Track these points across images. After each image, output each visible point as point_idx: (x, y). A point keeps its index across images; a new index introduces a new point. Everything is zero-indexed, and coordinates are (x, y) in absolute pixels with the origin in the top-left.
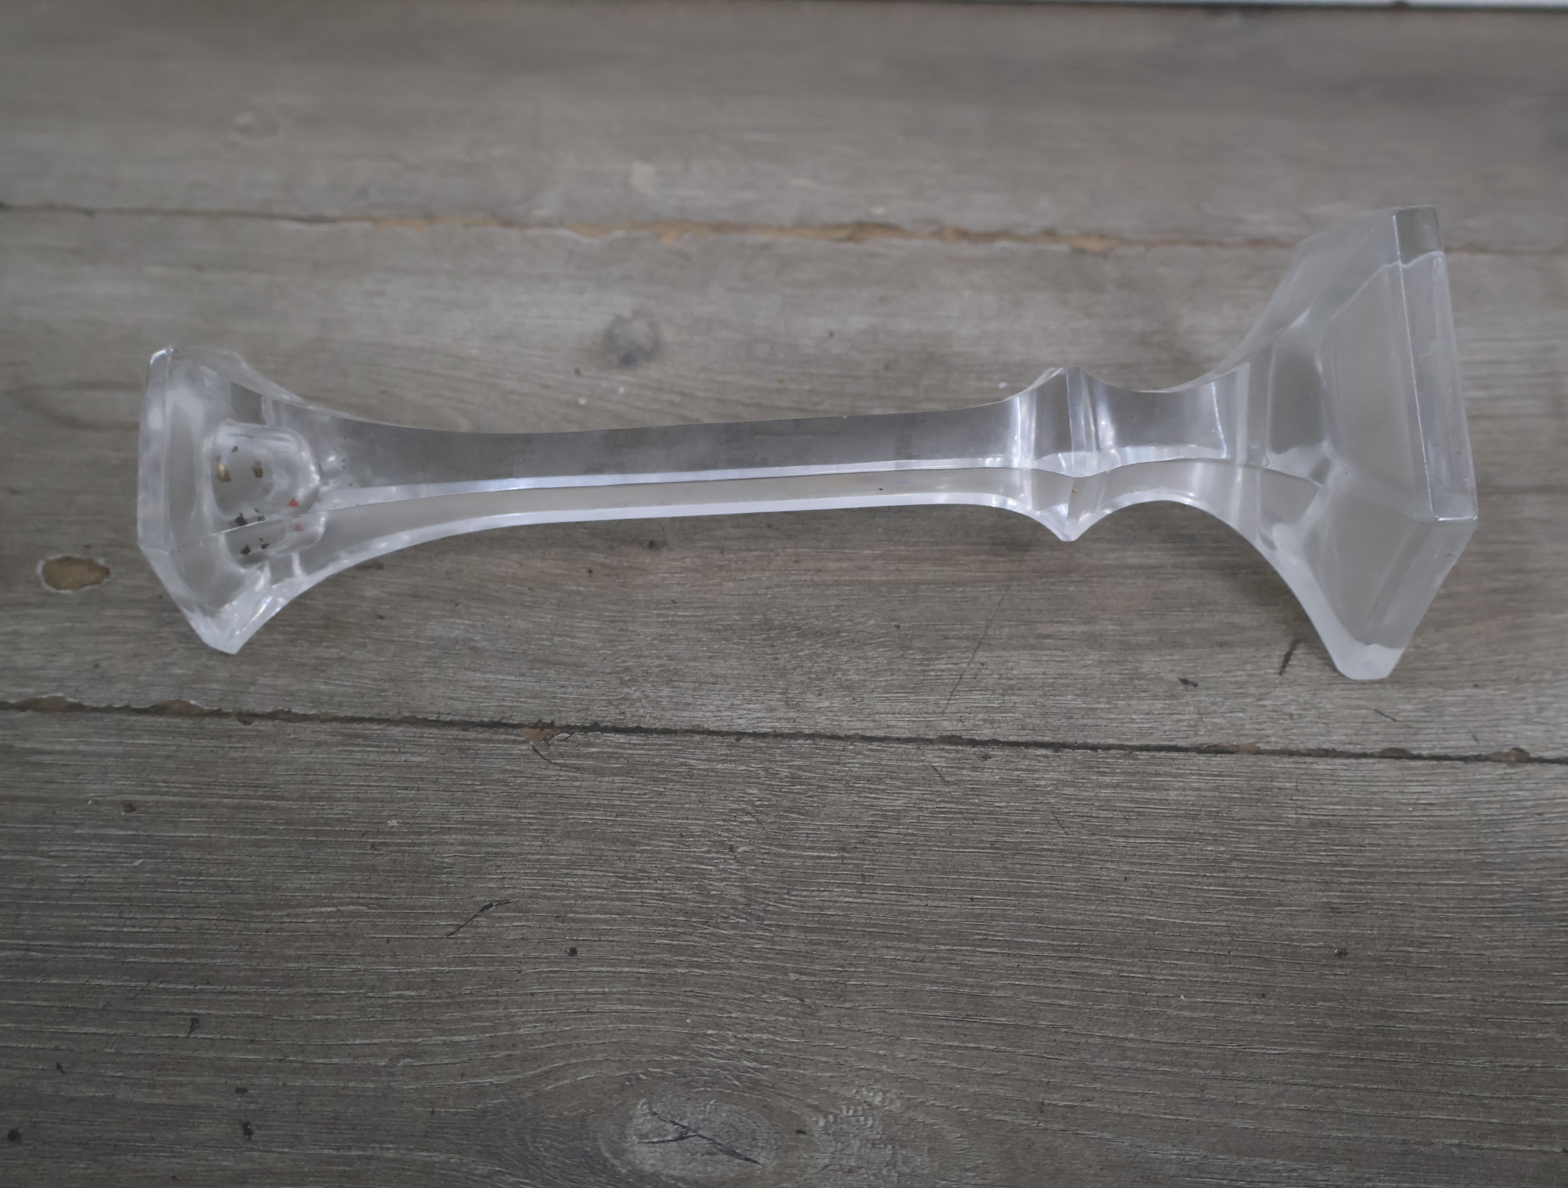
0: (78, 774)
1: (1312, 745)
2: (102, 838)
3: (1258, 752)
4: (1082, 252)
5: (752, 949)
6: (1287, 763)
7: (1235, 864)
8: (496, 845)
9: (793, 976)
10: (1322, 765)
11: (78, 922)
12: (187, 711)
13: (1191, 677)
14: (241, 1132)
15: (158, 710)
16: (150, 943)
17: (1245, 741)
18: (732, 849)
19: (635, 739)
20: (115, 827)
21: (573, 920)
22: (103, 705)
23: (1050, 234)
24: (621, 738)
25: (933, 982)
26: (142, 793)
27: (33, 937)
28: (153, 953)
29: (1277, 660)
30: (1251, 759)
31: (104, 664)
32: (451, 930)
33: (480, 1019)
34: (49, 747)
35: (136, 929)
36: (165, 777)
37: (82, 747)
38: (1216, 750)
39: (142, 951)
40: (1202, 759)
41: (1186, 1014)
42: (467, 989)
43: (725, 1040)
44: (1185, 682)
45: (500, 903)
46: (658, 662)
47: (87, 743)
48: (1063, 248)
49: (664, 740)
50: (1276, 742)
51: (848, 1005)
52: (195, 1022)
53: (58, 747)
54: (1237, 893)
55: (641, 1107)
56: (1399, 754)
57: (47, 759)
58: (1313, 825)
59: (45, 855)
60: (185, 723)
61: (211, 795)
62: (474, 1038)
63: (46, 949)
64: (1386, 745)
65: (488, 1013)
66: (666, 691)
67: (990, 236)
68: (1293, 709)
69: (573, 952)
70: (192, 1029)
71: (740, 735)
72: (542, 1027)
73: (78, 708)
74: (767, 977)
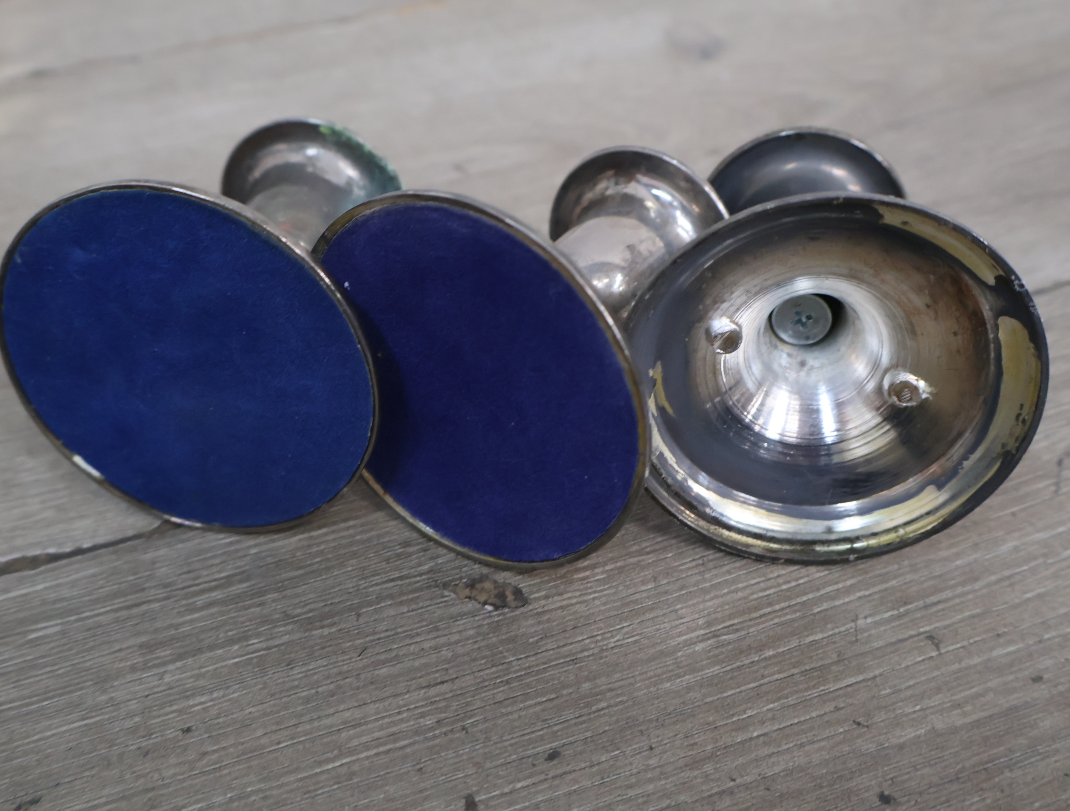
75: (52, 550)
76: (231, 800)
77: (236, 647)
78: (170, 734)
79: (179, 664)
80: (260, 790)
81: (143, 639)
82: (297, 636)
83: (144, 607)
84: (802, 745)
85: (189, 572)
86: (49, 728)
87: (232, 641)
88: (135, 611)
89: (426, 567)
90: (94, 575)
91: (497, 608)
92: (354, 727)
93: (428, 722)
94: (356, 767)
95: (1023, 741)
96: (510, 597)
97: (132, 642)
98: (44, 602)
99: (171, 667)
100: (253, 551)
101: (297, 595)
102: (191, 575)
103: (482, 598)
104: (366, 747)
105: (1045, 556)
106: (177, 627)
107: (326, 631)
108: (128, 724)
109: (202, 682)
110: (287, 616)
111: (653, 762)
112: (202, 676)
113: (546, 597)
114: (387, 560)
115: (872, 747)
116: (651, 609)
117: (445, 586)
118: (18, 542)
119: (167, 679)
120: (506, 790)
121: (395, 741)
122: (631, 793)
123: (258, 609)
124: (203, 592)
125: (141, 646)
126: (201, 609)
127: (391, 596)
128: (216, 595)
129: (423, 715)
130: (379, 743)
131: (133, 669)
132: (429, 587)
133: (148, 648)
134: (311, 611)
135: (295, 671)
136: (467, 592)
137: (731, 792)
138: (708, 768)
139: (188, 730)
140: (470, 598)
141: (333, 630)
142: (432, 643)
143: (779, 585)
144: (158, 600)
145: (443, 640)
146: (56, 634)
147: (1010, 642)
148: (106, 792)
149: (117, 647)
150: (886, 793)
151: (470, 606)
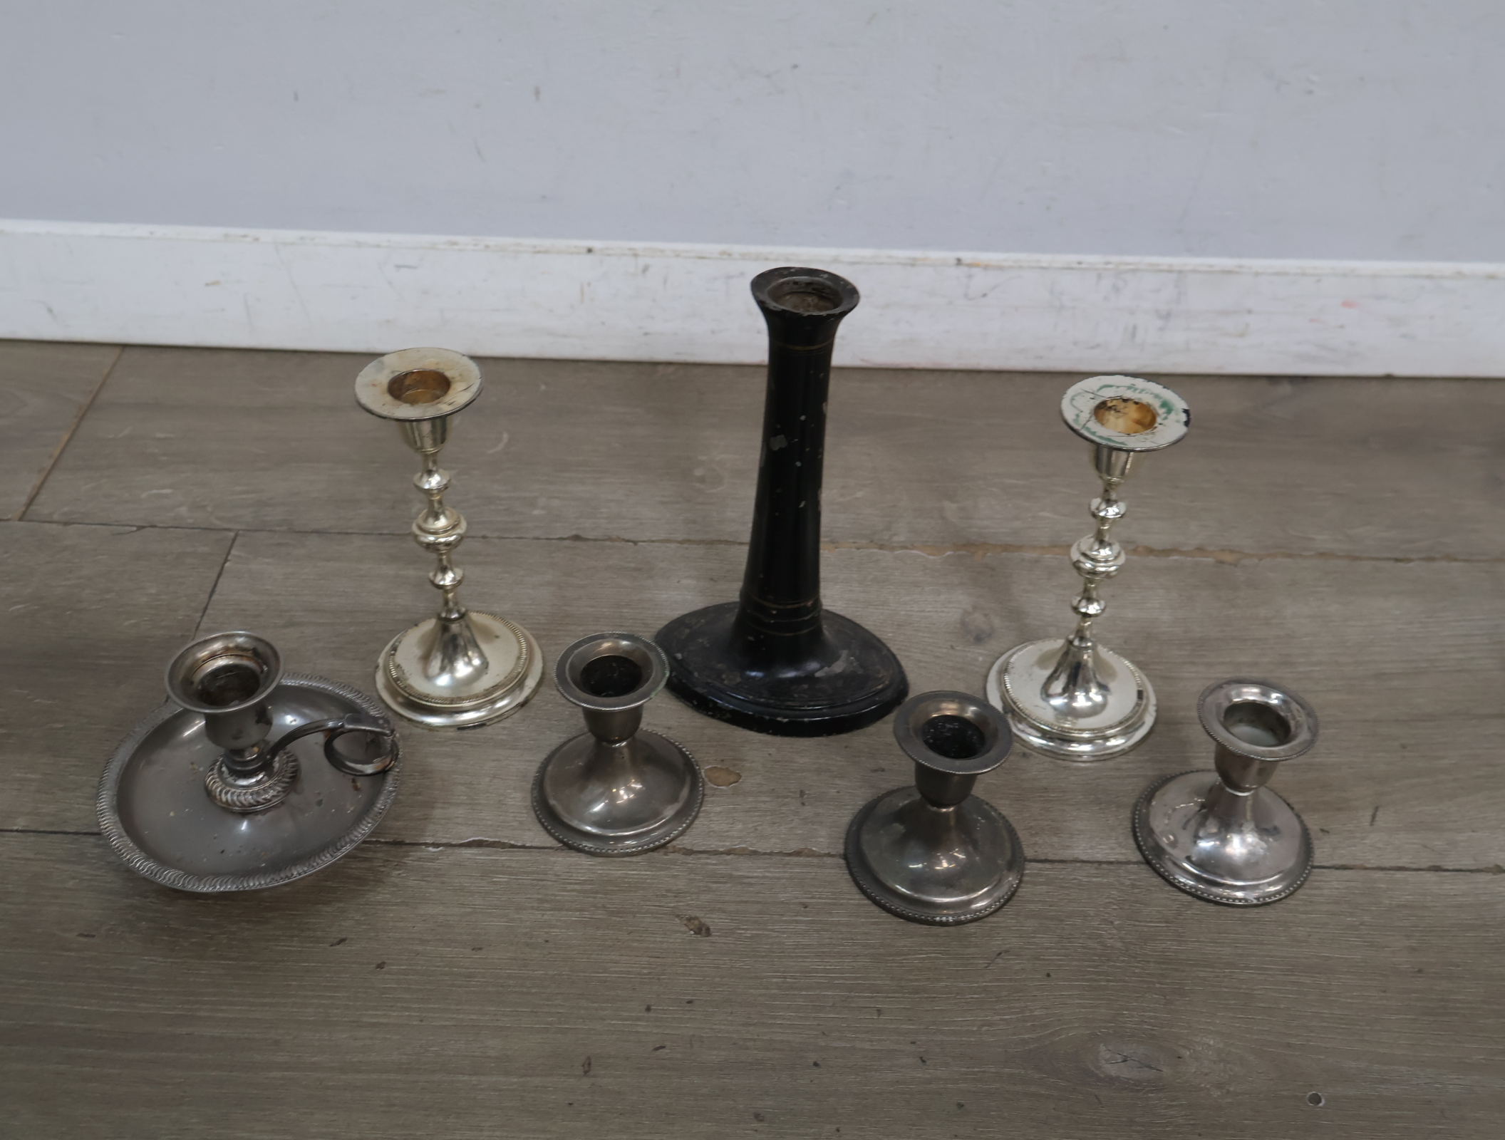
0: (772, 889)
1: (1393, 864)
2: (797, 922)
3: (1366, 869)
4: (1222, 562)
5: (1135, 973)
6: (1379, 874)
7: (1361, 927)
8: (994, 922)
9: (1158, 986)
10: (1399, 875)
11: (804, 964)
12: (812, 854)
13: (1325, 828)
14: (920, 1061)
15: (798, 853)
16: (843, 974)
17: (1358, 863)
18: (1112, 923)
19: (1048, 866)
20: (801, 916)
21: (1044, 960)
22: (768, 851)
23: (1200, 550)
24: (1040, 865)
25: (1226, 987)
26: (807, 898)
27: (784, 972)
28: (845, 979)
29: (1369, 818)
30: (1363, 872)
31: (759, 828)
32: (986, 965)
33: (1014, 1008)
34: (750, 874)
35: (833, 967)
36: (816, 889)
37: (767, 874)
38: (1344, 868)
39: (841, 978)
40: (1338, 872)
41: (1349, 1001)
42: (1004, 993)
43: (1133, 1016)
44: (1322, 830)
45: (1006, 952)
46: (1046, 823)
47: (769, 872)
48: (1211, 560)
49: (1061, 866)
50: (1374, 862)
51: (1188, 999)
52: (879, 1011)
53: (755, 874)
54: (1365, 942)
55: (1102, 1047)
56: (1437, 869)
57: (753, 881)
58: (1398, 906)
59: (773, 930)
60: (815, 861)
61: (843, 899)
62: (1014, 1017)
63: (792, 977)
64: (1431, 864)
65: (1017, 1005)
66: (1055, 839)
67: (1166, 552)
68: (1380, 845)
69: (1048, 975)
70: (879, 1016)
71: (1100, 863)
72: (1044, 1012)
73: (755, 853)
74: (1145, 986)
75: (512, 842)
76: (556, 974)
77: (578, 913)
78: (540, 940)
79: (552, 912)
80: (568, 975)
81: (540, 897)
82: (605, 917)
83: (545, 882)
84: (795, 1033)
85: (568, 872)
86: (493, 921)
87: (577, 910)
88: (540, 883)
89: (672, 905)
90: (527, 860)
91: (696, 933)
92: (615, 963)
93: (645, 971)
94: (609, 979)
95: (889, 1064)
96: (704, 931)
97: (536, 896)
98: (503, 866)
99: (548, 913)
100: (599, 872)
101: (612, 899)
102: (569, 874)
103: (692, 927)
104: (616, 972)
105: (958, 994)
106: (556, 896)
107: (618, 919)
108: (524, 931)
109: (559, 923)
110: (604, 907)
111: (730, 1018)
112: (561, 920)
113: (719, 936)
114: (657, 896)
115: (823, 1044)
116: (763, 957)
117: (678, 916)
118: (499, 833)
119: (545, 917)
120: (665, 1008)
121: (629, 974)
122: (714, 1027)
123: (592, 899)
124: (571, 884)
125: (538, 899)
126: (568, 891)
127: (652, 913)
128: (576, 887)
129: (644, 968)
130: (621, 972)
131: (532, 908)
132: (670, 914)
133: (541, 901)
134: (614, 908)
135: (599, 932)
136: (686, 922)
137: (755, 1040)
138: (751, 1028)
139: (547, 941)
140: (685, 925)
141: (621, 919)
142: (660, 939)
143: (826, 966)
144: (552, 881)
145: (666, 940)
146: (505, 882)
147: (913, 1024)
148: (508, 954)
149: (529, 896)
150: (818, 1062)
151: (684, 929)
